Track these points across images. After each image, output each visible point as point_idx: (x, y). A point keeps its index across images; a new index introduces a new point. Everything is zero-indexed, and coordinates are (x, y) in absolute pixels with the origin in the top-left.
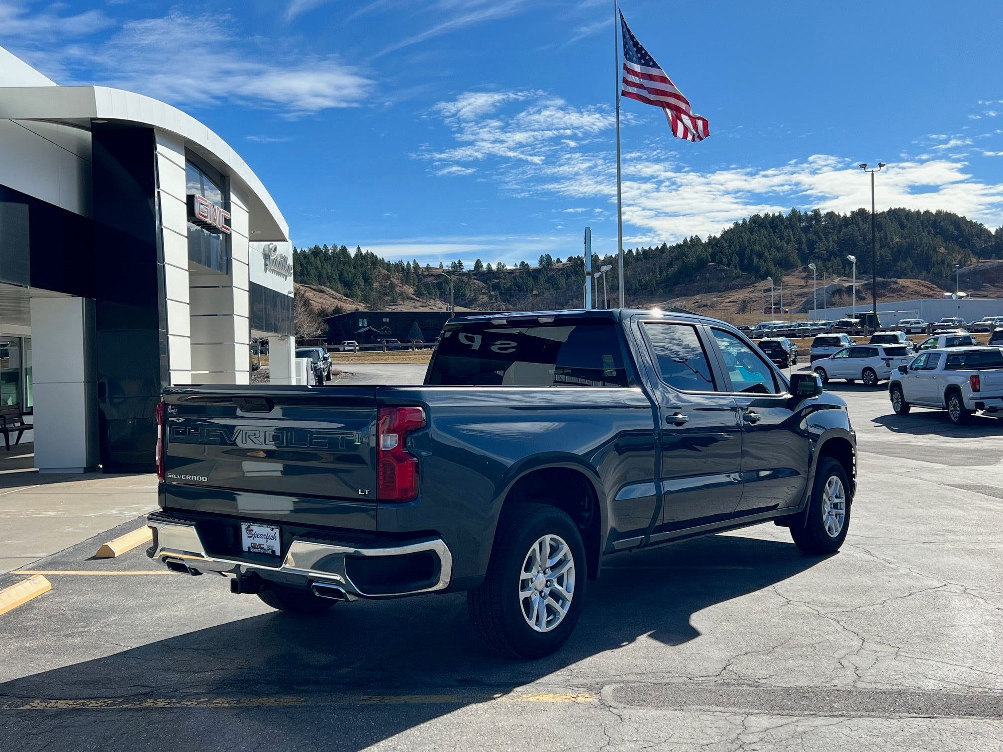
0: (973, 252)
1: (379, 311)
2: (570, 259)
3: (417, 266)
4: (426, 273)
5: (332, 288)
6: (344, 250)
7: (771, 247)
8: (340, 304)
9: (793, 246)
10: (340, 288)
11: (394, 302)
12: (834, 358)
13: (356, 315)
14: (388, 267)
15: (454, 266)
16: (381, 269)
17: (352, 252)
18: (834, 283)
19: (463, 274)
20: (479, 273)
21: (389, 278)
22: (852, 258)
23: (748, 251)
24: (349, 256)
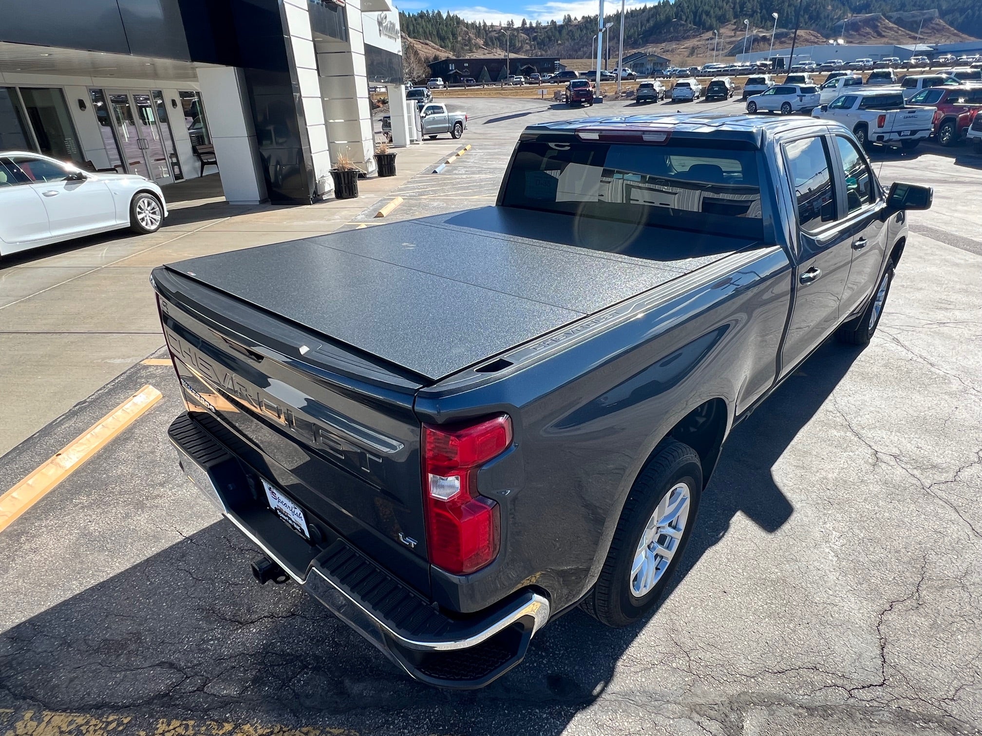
0: (850, 8)
1: (461, 58)
2: (583, 17)
3: (485, 25)
4: (490, 30)
5: (432, 42)
6: (439, 13)
7: (715, 7)
8: (438, 53)
9: (730, 6)
10: (438, 42)
11: (471, 51)
12: (763, 95)
13: (448, 61)
14: (467, 25)
15: (509, 24)
16: (463, 27)
17: (444, 16)
18: (753, 34)
19: (515, 29)
20: (526, 30)
21: (467, 33)
22: (776, 15)
23: (700, 10)
24: (442, 18)
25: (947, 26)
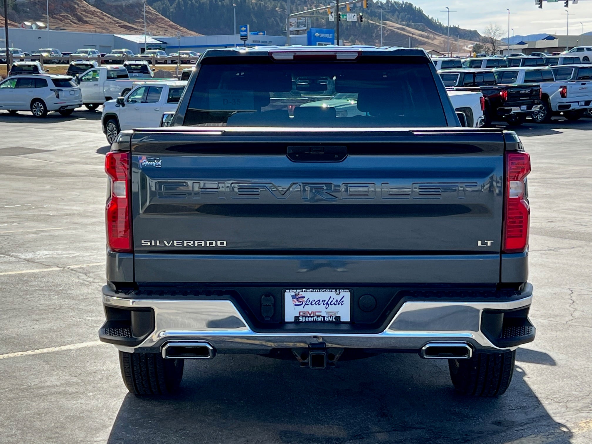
25: (161, 16)
